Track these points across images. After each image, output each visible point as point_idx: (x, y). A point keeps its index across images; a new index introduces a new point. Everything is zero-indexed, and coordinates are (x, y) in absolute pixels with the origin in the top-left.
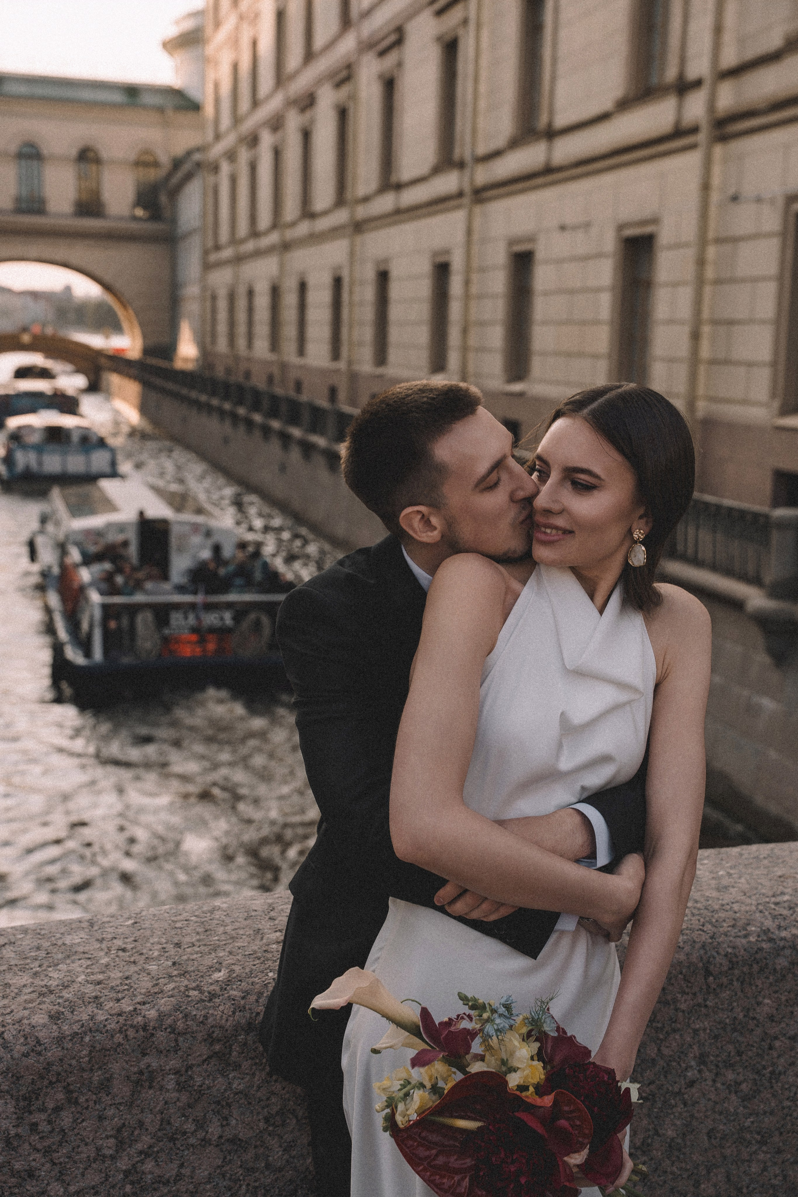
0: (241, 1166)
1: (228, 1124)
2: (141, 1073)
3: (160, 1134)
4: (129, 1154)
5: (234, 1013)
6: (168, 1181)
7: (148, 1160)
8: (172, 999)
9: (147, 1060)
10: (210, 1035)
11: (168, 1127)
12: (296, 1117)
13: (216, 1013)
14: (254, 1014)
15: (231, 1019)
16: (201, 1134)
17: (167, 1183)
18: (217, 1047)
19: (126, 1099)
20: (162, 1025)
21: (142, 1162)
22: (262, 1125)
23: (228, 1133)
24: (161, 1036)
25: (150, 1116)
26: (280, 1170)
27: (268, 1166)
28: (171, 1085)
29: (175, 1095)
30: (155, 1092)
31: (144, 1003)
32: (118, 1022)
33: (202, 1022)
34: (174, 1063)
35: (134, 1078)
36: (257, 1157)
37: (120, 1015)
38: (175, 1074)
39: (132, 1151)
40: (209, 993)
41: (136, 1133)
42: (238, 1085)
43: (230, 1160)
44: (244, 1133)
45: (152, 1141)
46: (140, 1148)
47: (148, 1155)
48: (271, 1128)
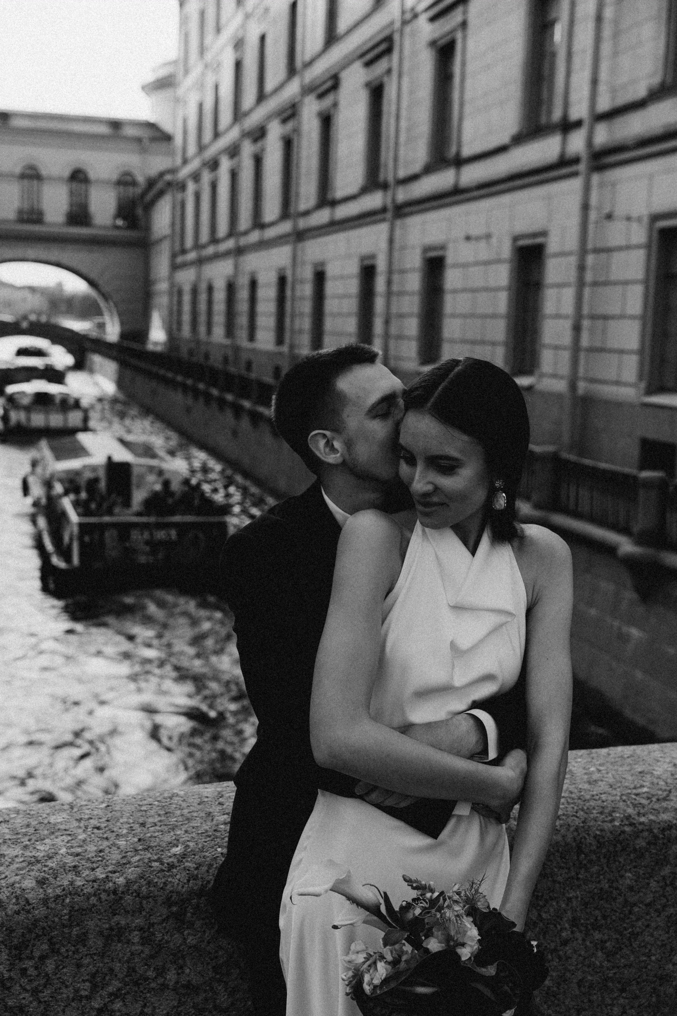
1: (183, 972)
2: (111, 929)
3: (127, 979)
4: (101, 996)
5: (188, 881)
7: (117, 1000)
8: (137, 869)
9: (117, 918)
10: (169, 899)
11: (133, 974)
13: (173, 881)
14: (205, 882)
15: (186, 886)
16: (160, 980)
18: (174, 909)
19: (99, 950)
20: (128, 890)
21: (112, 1002)
22: (211, 974)
23: (184, 980)
24: (128, 898)
25: (118, 964)
28: (136, 940)
29: (140, 947)
30: (123, 945)
31: (115, 872)
32: (93, 887)
33: (162, 888)
34: (139, 921)
35: (106, 933)
36: (206, 1000)
37: (94, 881)
38: (140, 930)
39: (104, 993)
40: (168, 864)
41: (107, 978)
42: (191, 940)
43: (184, 1002)
44: (196, 980)
45: (120, 985)
46: (111, 991)
47: (117, 997)
48: (218, 976)
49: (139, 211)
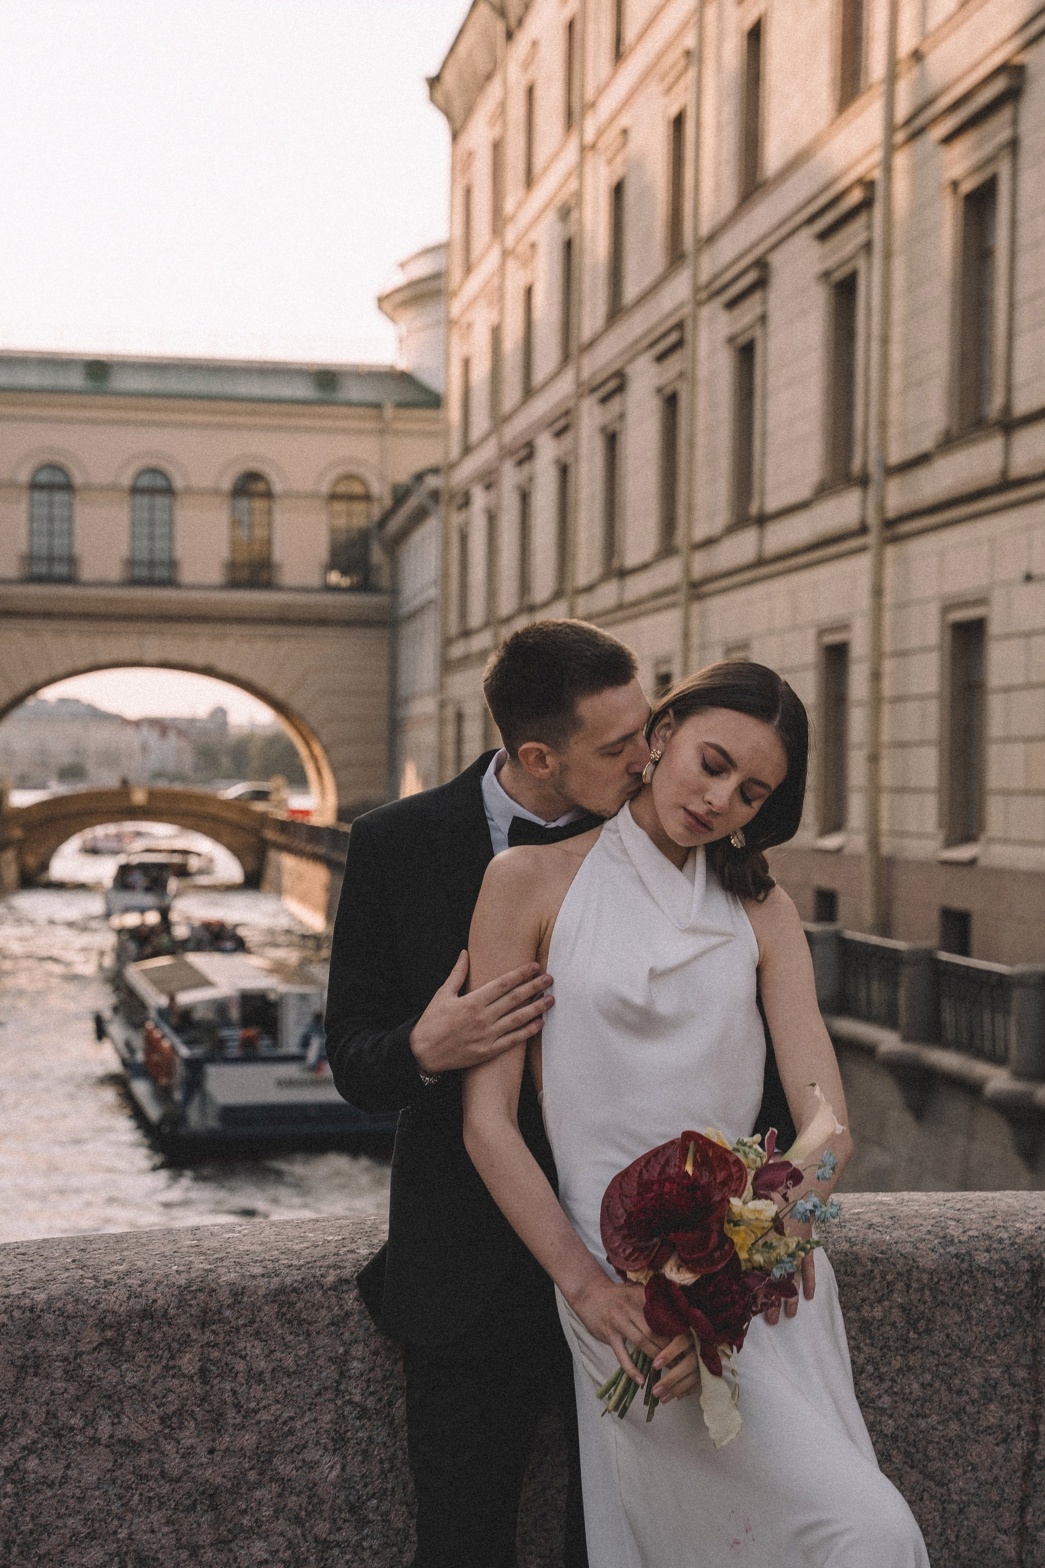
0: (133, 1473)
1: (119, 1423)
2: (26, 1357)
3: (45, 1428)
4: (11, 1449)
5: (129, 1298)
6: (53, 1483)
7: (31, 1457)
8: (65, 1285)
9: (32, 1343)
10: (101, 1320)
11: (54, 1421)
12: (196, 1420)
13: (109, 1298)
14: (151, 1301)
15: (126, 1304)
16: (90, 1432)
17: (51, 1486)
18: (109, 1334)
19: (9, 1385)
20: (50, 1307)
21: (24, 1458)
22: (158, 1427)
23: (120, 1433)
24: (49, 1318)
25: (34, 1407)
26: (178, 1480)
27: (163, 1474)
28: (58, 1374)
29: (61, 1385)
30: (41, 1380)
31: (34, 1289)
32: (4, 1303)
33: (94, 1307)
34: (62, 1349)
35: (18, 1363)
36: (151, 1464)
37: (6, 1297)
38: (63, 1361)
39: (15, 1446)
40: (105, 1281)
41: (19, 1425)
42: (129, 1378)
43: (121, 1465)
44: (139, 1434)
45: (36, 1436)
46: (24, 1443)
47: (31, 1452)
48: (167, 1431)
49: (377, 555)
